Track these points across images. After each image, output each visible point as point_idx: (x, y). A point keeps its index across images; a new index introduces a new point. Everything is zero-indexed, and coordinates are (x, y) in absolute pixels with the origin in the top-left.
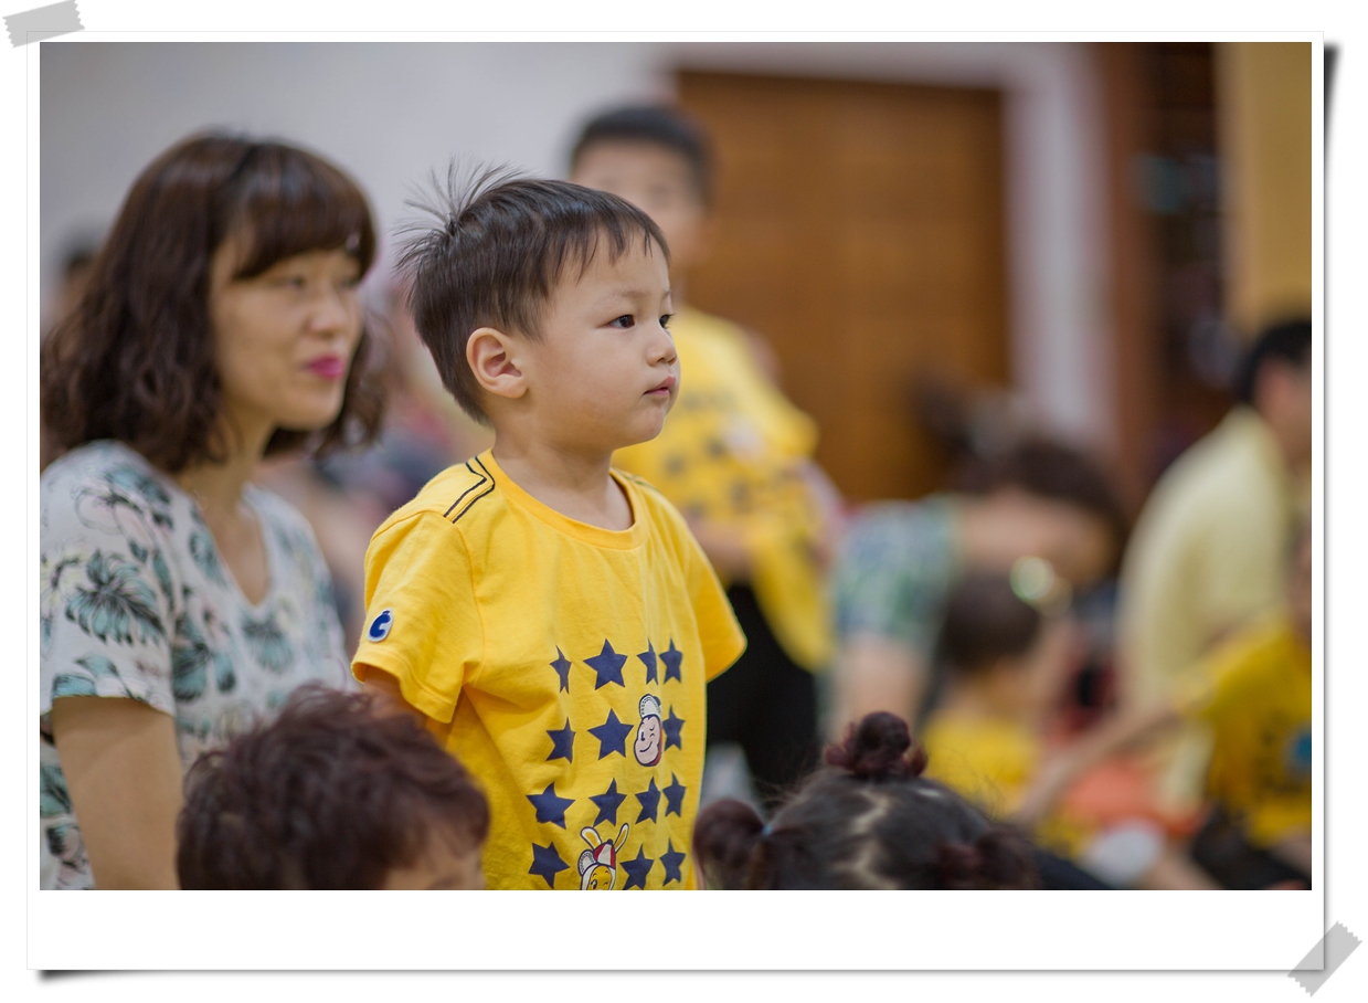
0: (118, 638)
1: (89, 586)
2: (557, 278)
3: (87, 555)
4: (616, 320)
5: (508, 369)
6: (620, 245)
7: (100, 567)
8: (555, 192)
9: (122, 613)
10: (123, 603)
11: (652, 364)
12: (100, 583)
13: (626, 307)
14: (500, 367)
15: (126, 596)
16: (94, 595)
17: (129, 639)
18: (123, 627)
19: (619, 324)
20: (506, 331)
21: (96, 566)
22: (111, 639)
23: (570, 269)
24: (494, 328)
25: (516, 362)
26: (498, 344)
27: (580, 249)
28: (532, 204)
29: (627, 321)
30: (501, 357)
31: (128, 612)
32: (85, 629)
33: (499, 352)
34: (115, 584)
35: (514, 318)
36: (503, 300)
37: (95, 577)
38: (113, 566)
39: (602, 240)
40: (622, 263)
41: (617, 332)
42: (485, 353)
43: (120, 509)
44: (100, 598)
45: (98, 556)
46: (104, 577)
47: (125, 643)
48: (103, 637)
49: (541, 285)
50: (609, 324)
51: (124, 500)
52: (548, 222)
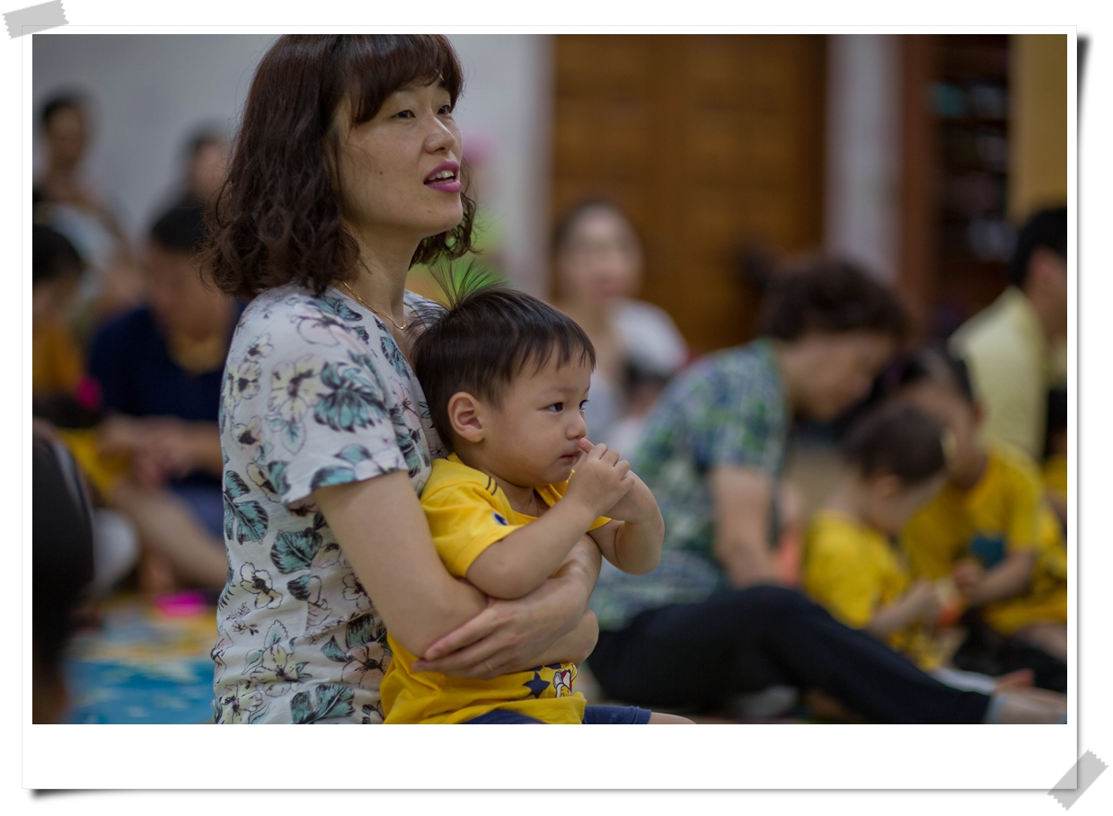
0: (363, 426)
1: (328, 391)
2: (519, 372)
3: (318, 368)
4: (551, 406)
5: (473, 421)
6: (566, 357)
7: (332, 375)
8: (530, 308)
9: (359, 405)
10: (357, 396)
11: (569, 439)
12: (336, 387)
13: (559, 398)
14: (467, 419)
15: (357, 390)
16: (333, 396)
17: (371, 422)
18: (364, 416)
19: (554, 408)
20: (477, 397)
21: (327, 373)
22: (356, 428)
23: (530, 366)
24: (471, 393)
25: (481, 420)
26: (470, 404)
27: (539, 355)
28: (513, 313)
29: (559, 406)
30: (471, 413)
31: (363, 402)
32: (334, 428)
33: (470, 409)
34: (347, 385)
35: (483, 389)
36: (480, 378)
37: (329, 382)
38: (341, 371)
39: (555, 352)
40: (563, 370)
41: (553, 412)
42: (460, 409)
43: (333, 328)
44: (339, 397)
45: (326, 366)
46: (337, 381)
47: (368, 426)
48: (350, 429)
49: (508, 374)
50: (547, 408)
51: (334, 322)
52: (521, 332)
